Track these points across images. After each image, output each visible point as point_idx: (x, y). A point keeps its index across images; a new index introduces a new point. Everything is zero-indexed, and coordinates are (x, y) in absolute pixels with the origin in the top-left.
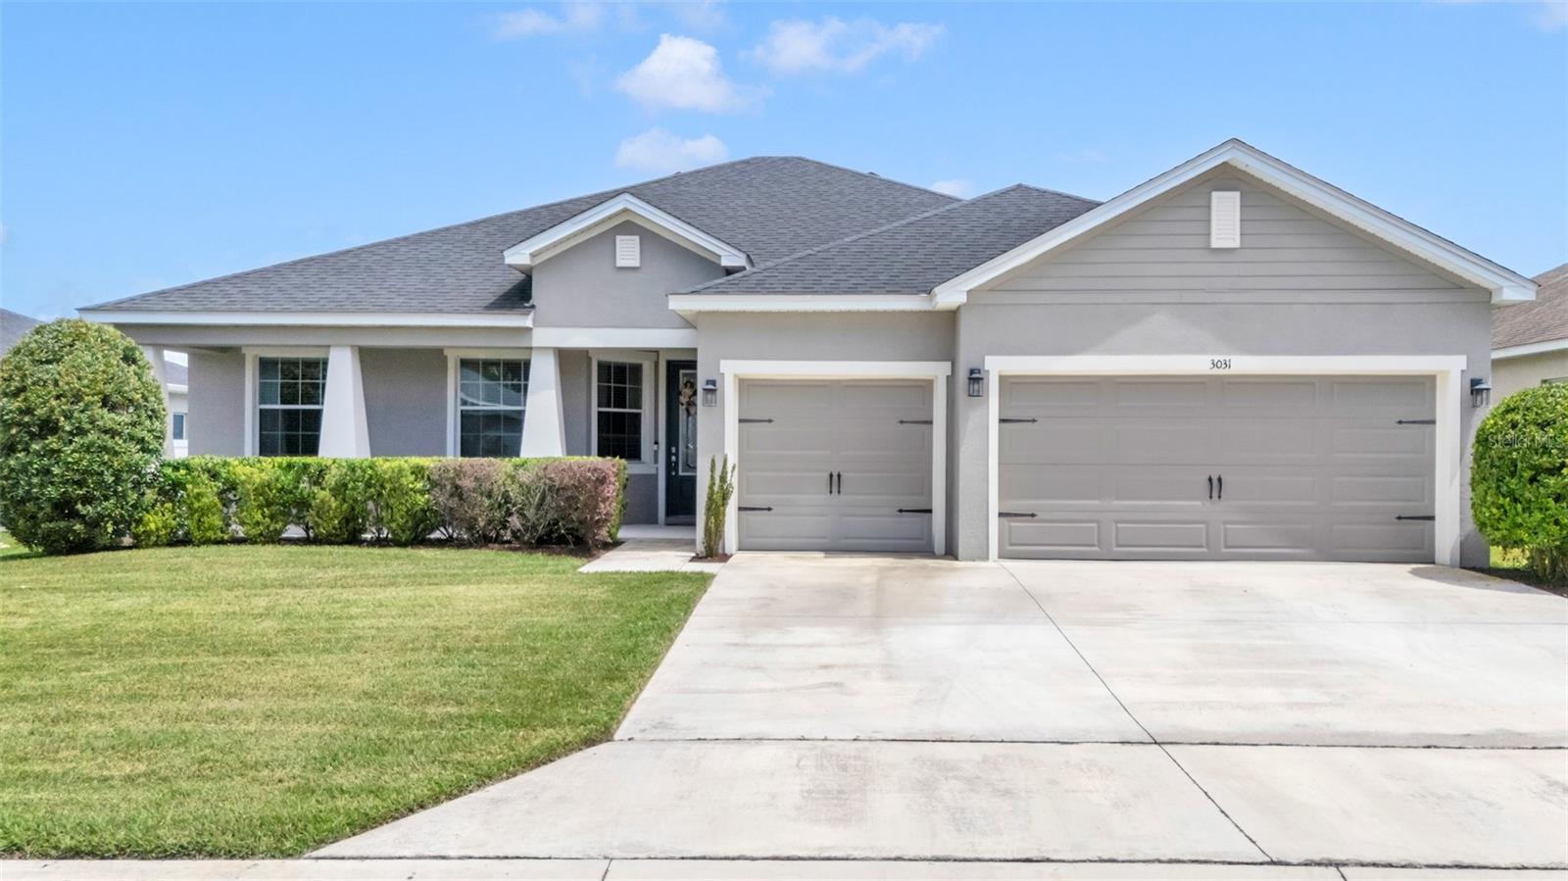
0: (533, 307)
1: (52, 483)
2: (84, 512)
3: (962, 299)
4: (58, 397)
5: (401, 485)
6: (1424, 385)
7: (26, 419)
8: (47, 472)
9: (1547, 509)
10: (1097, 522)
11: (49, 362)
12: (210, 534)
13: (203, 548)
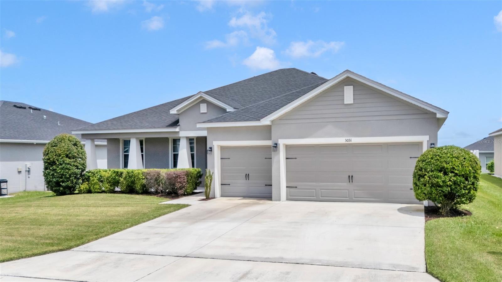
0: (179, 125)
1: (55, 178)
2: (62, 185)
4: (55, 156)
5: (139, 177)
6: (419, 145)
8: (54, 175)
11: (55, 146)
12: (96, 190)
13: (95, 194)
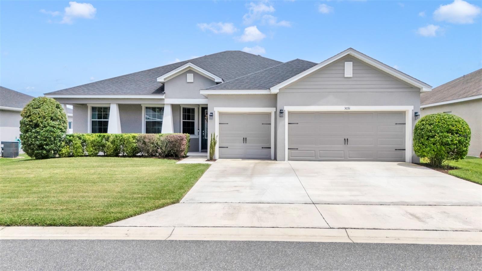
0: (165, 93)
1: (38, 140)
2: (46, 148)
3: (278, 91)
4: (39, 118)
5: (129, 141)
6: (402, 114)
7: (31, 123)
8: (36, 137)
9: (431, 147)
10: (314, 151)
11: (37, 108)
12: (79, 154)
13: (77, 158)
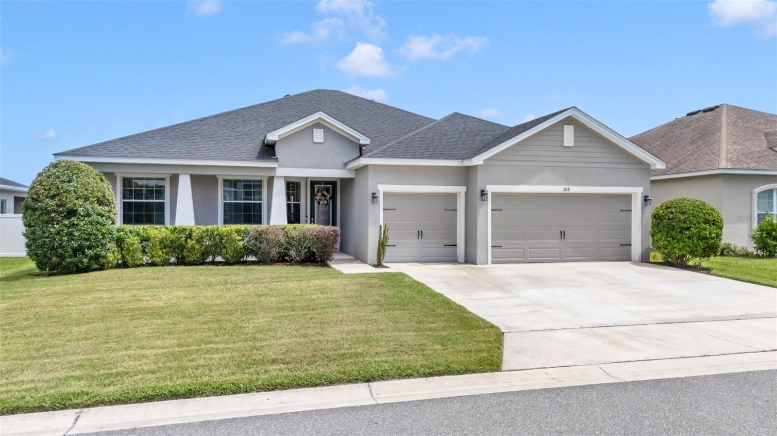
0: (277, 158)
3: (481, 163)
5: (231, 238)
6: (628, 197)
10: (523, 249)
12: (137, 262)
